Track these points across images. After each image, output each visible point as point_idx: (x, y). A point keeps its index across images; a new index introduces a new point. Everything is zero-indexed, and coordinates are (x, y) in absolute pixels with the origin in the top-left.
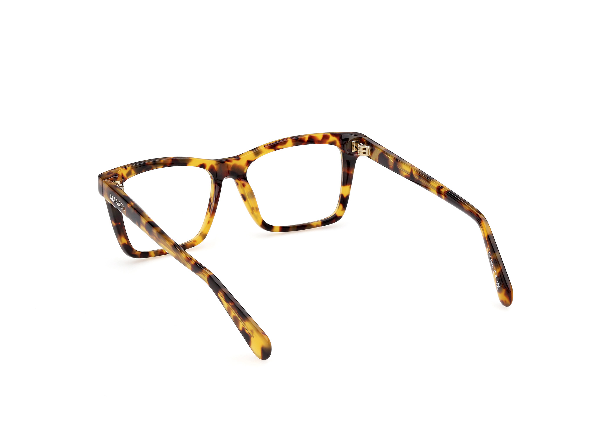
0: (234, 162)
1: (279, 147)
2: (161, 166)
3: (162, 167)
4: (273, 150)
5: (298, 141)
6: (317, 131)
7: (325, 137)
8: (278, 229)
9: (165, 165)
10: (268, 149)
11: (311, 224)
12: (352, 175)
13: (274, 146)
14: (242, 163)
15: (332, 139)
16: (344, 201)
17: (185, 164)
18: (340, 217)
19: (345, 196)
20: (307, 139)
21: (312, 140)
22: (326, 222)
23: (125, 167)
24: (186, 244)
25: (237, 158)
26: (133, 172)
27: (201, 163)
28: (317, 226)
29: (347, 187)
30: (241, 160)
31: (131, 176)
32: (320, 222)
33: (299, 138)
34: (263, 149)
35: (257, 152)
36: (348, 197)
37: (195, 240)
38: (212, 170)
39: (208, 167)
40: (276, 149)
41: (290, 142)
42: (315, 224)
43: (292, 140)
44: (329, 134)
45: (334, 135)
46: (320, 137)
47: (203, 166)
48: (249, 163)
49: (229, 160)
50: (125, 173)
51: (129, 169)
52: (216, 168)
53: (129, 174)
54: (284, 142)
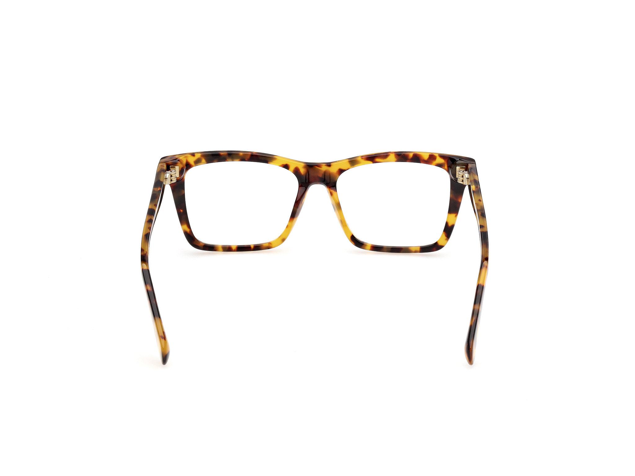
0: (324, 168)
1: (377, 160)
2: (238, 159)
3: (239, 160)
4: (371, 162)
5: (402, 157)
6: (424, 150)
7: (431, 159)
8: (369, 247)
9: (243, 159)
10: (365, 160)
11: (410, 248)
12: (459, 204)
13: (372, 158)
14: (333, 170)
15: (441, 161)
16: (448, 230)
17: (266, 162)
18: (441, 247)
19: (450, 224)
20: (411, 155)
21: (416, 158)
22: (425, 249)
23: (193, 155)
24: (262, 245)
25: (329, 165)
26: (204, 160)
27: (285, 163)
28: (416, 252)
29: (453, 215)
30: (332, 167)
31: (200, 164)
32: (419, 248)
33: (402, 154)
34: (359, 159)
35: (353, 162)
36: (453, 226)
37: (271, 242)
38: (296, 172)
39: (292, 168)
40: (374, 162)
41: (392, 157)
42: (413, 249)
43: (395, 155)
44: (437, 155)
45: (442, 156)
46: (426, 157)
47: (286, 167)
48: (341, 171)
49: (318, 165)
50: (191, 160)
51: (198, 156)
52: (302, 171)
53: (198, 162)
54: (384, 156)
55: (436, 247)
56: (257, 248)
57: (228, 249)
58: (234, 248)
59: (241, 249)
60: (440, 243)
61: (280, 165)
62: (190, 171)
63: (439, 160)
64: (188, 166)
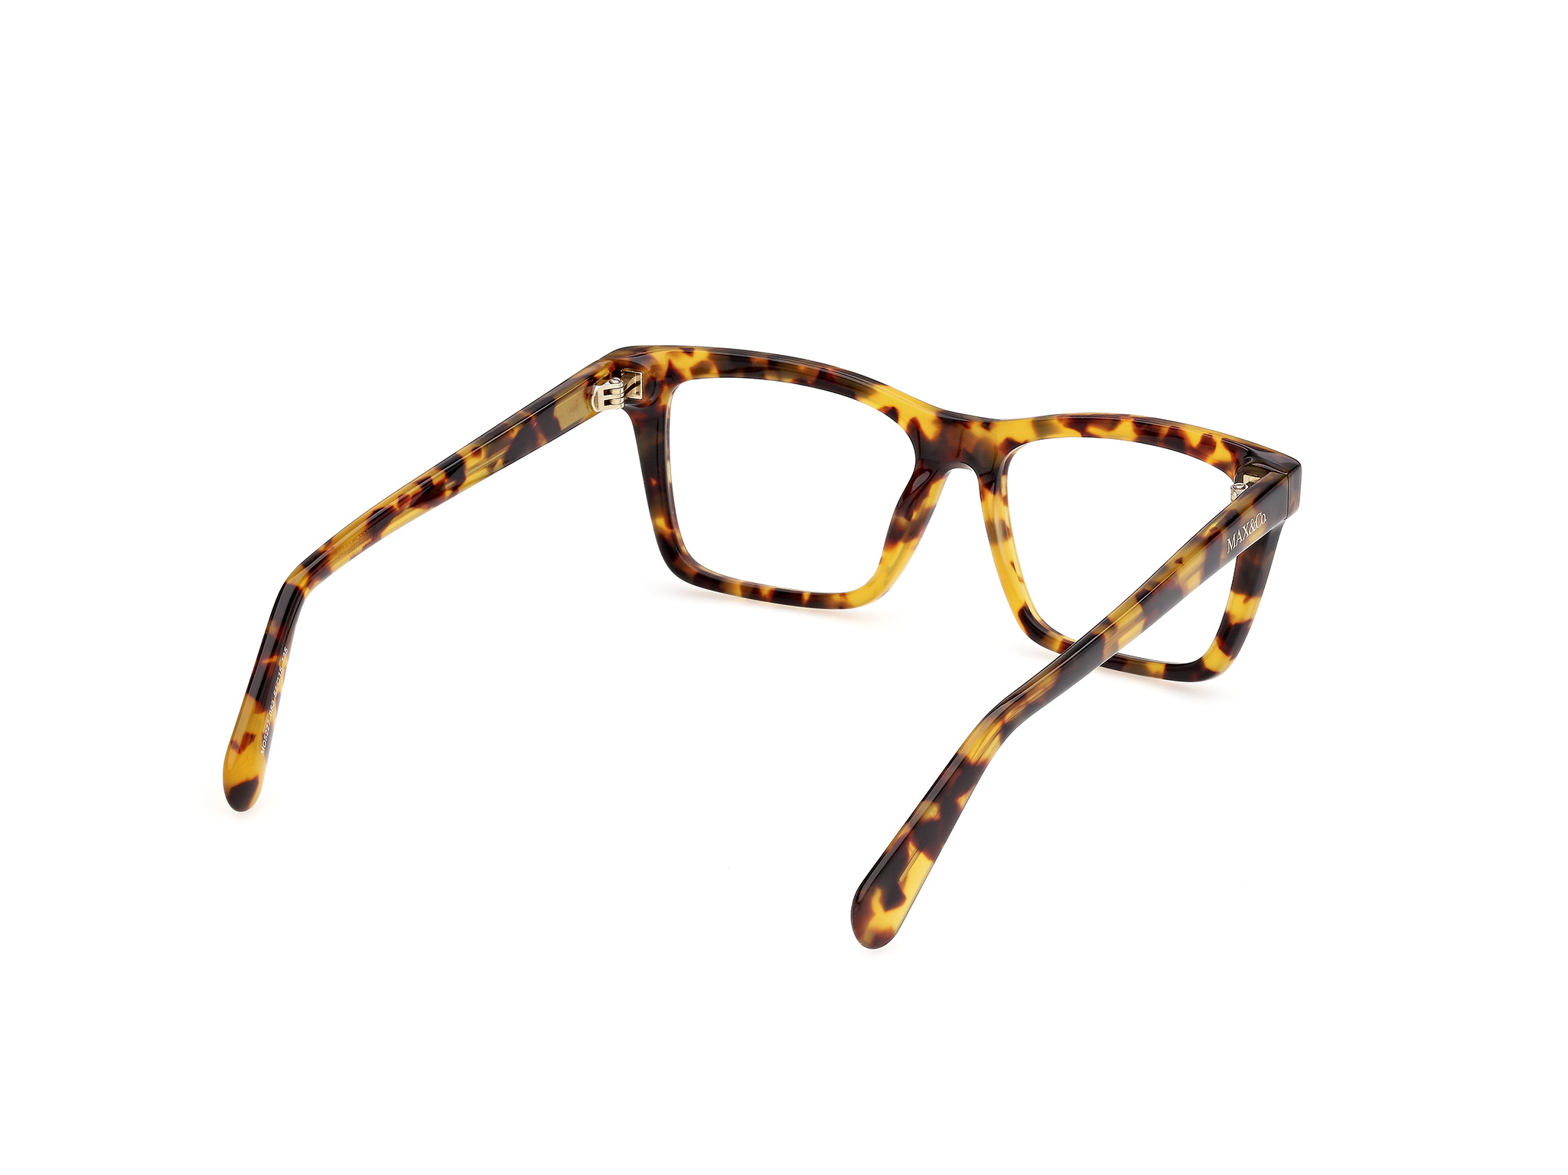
0: (977, 430)
1: (1092, 429)
2: (789, 378)
3: (790, 380)
4: (1079, 434)
5: (1149, 431)
6: (1194, 420)
7: (1205, 447)
8: (1058, 645)
9: (801, 381)
10: (1068, 427)
11: (1147, 663)
13: (1080, 424)
14: (997, 438)
15: (1225, 455)
16: (1228, 636)
18: (1212, 674)
19: (1234, 620)
20: (1166, 430)
22: (1174, 673)
23: (688, 351)
24: (828, 596)
25: (987, 424)
26: (713, 369)
27: (890, 405)
28: (1155, 675)
29: (1242, 598)
30: (993, 431)
31: (705, 376)
32: (1163, 666)
34: (1058, 421)
35: (1041, 426)
38: (914, 430)
39: (905, 418)
40: (1083, 434)
41: (1126, 427)
42: (1152, 668)
43: (1134, 423)
44: (1218, 440)
45: (1231, 445)
46: (1195, 440)
47: (892, 413)
48: (1012, 444)
49: (966, 421)
50: (684, 364)
51: (701, 356)
52: (930, 430)
53: (699, 371)
54: (1109, 423)
55: (1196, 671)
56: (818, 601)
57: (753, 592)
58: (765, 592)
59: (785, 597)
60: (1209, 664)
61: (880, 406)
62: (682, 388)
63: (1222, 454)
64: (674, 377)
